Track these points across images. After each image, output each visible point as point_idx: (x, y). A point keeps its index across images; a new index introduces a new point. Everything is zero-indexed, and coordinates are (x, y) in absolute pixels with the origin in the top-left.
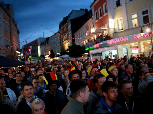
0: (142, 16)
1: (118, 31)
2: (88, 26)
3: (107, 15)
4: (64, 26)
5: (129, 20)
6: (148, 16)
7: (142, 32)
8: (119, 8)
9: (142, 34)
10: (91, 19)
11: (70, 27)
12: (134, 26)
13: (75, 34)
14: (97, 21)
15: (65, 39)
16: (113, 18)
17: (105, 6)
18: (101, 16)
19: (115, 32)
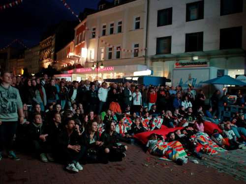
0: (108, 52)
1: (89, 61)
2: (70, 49)
3: (84, 43)
4: (48, 39)
5: (98, 54)
6: (111, 53)
7: (93, 66)
8: (94, 39)
9: (93, 68)
10: (72, 43)
11: (53, 43)
12: (102, 59)
13: (57, 54)
14: (76, 46)
15: (46, 57)
16: (87, 48)
17: (85, 33)
18: (80, 42)
19: (87, 62)
